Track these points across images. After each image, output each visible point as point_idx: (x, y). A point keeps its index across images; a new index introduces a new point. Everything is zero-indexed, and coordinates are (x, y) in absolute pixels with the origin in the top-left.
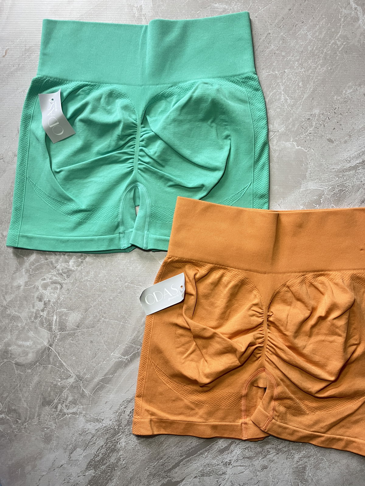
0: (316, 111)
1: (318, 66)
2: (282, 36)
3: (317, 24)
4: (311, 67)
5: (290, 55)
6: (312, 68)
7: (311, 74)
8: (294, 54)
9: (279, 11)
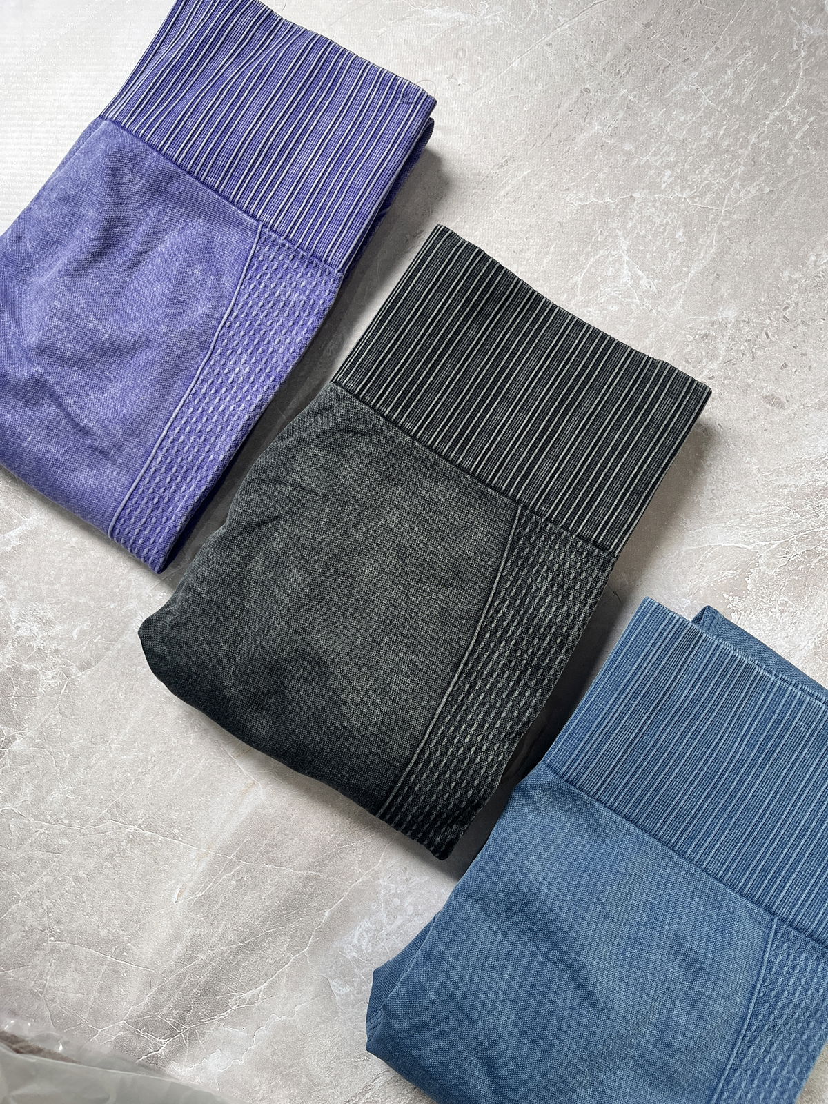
0: (729, 313)
1: (731, 183)
2: (624, 98)
3: (728, 65)
4: (710, 184)
5: (647, 151)
6: (716, 187)
7: (712, 205)
8: (658, 149)
9: (615, 29)
